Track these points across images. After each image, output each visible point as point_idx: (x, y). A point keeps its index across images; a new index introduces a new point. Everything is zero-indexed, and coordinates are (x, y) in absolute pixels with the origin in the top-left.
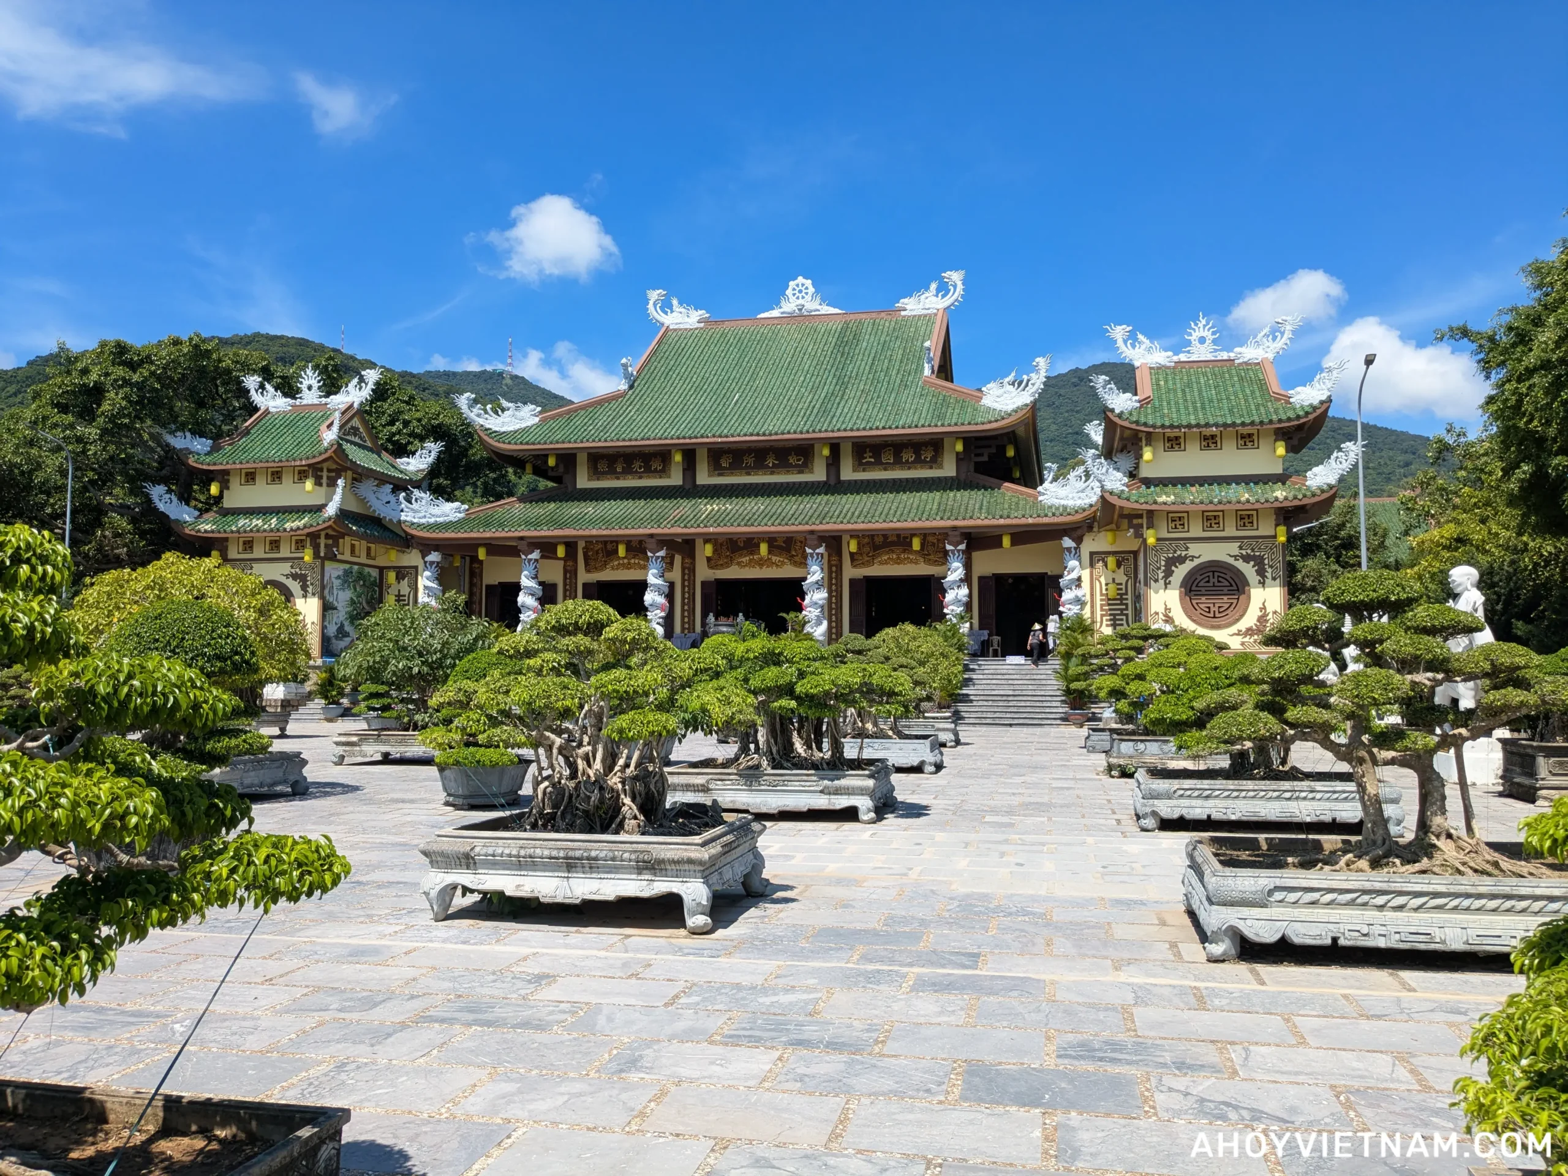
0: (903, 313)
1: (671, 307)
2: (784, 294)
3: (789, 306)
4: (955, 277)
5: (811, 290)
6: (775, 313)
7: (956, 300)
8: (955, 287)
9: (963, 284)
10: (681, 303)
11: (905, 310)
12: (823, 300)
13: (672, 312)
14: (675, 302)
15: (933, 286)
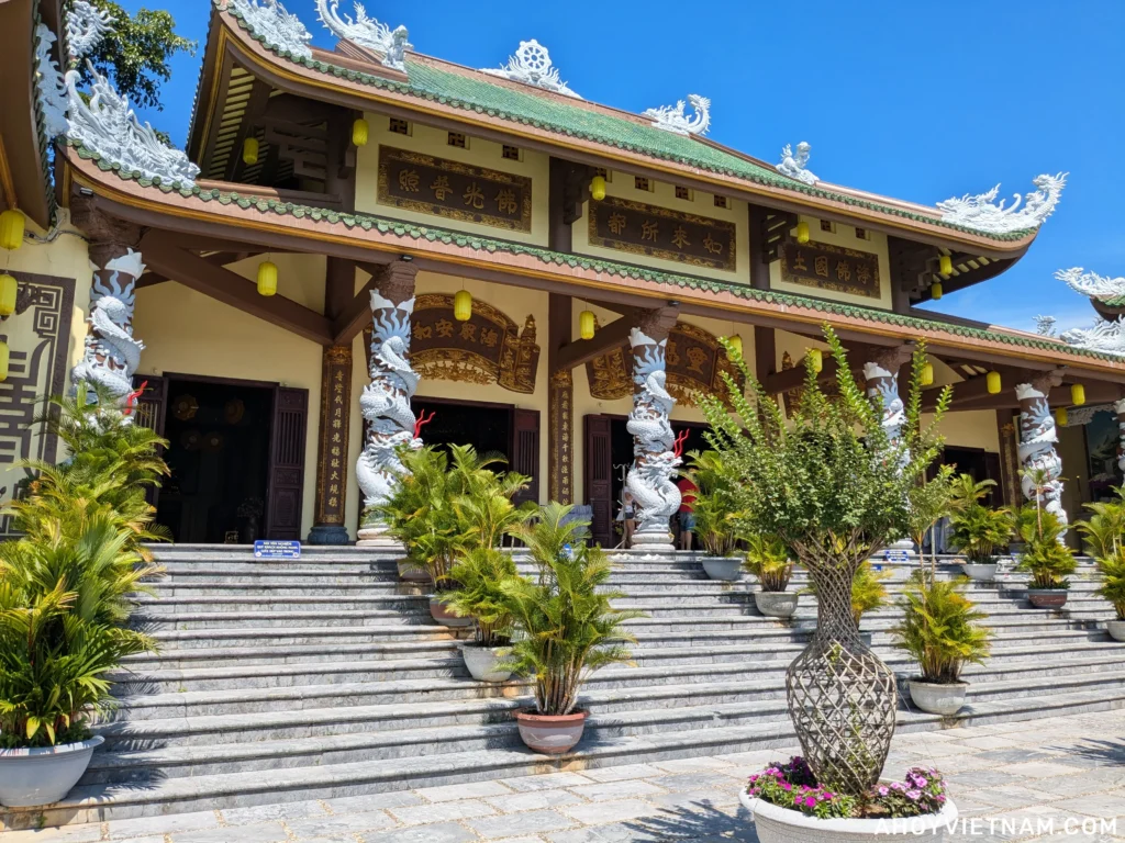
0: (654, 124)
1: (354, 15)
2: (514, 54)
3: (521, 69)
4: (703, 103)
5: (548, 61)
6: (502, 73)
7: (704, 129)
8: (701, 113)
9: (710, 114)
10: (369, 15)
11: (657, 122)
12: (562, 78)
13: (355, 22)
14: (360, 10)
15: (681, 105)
